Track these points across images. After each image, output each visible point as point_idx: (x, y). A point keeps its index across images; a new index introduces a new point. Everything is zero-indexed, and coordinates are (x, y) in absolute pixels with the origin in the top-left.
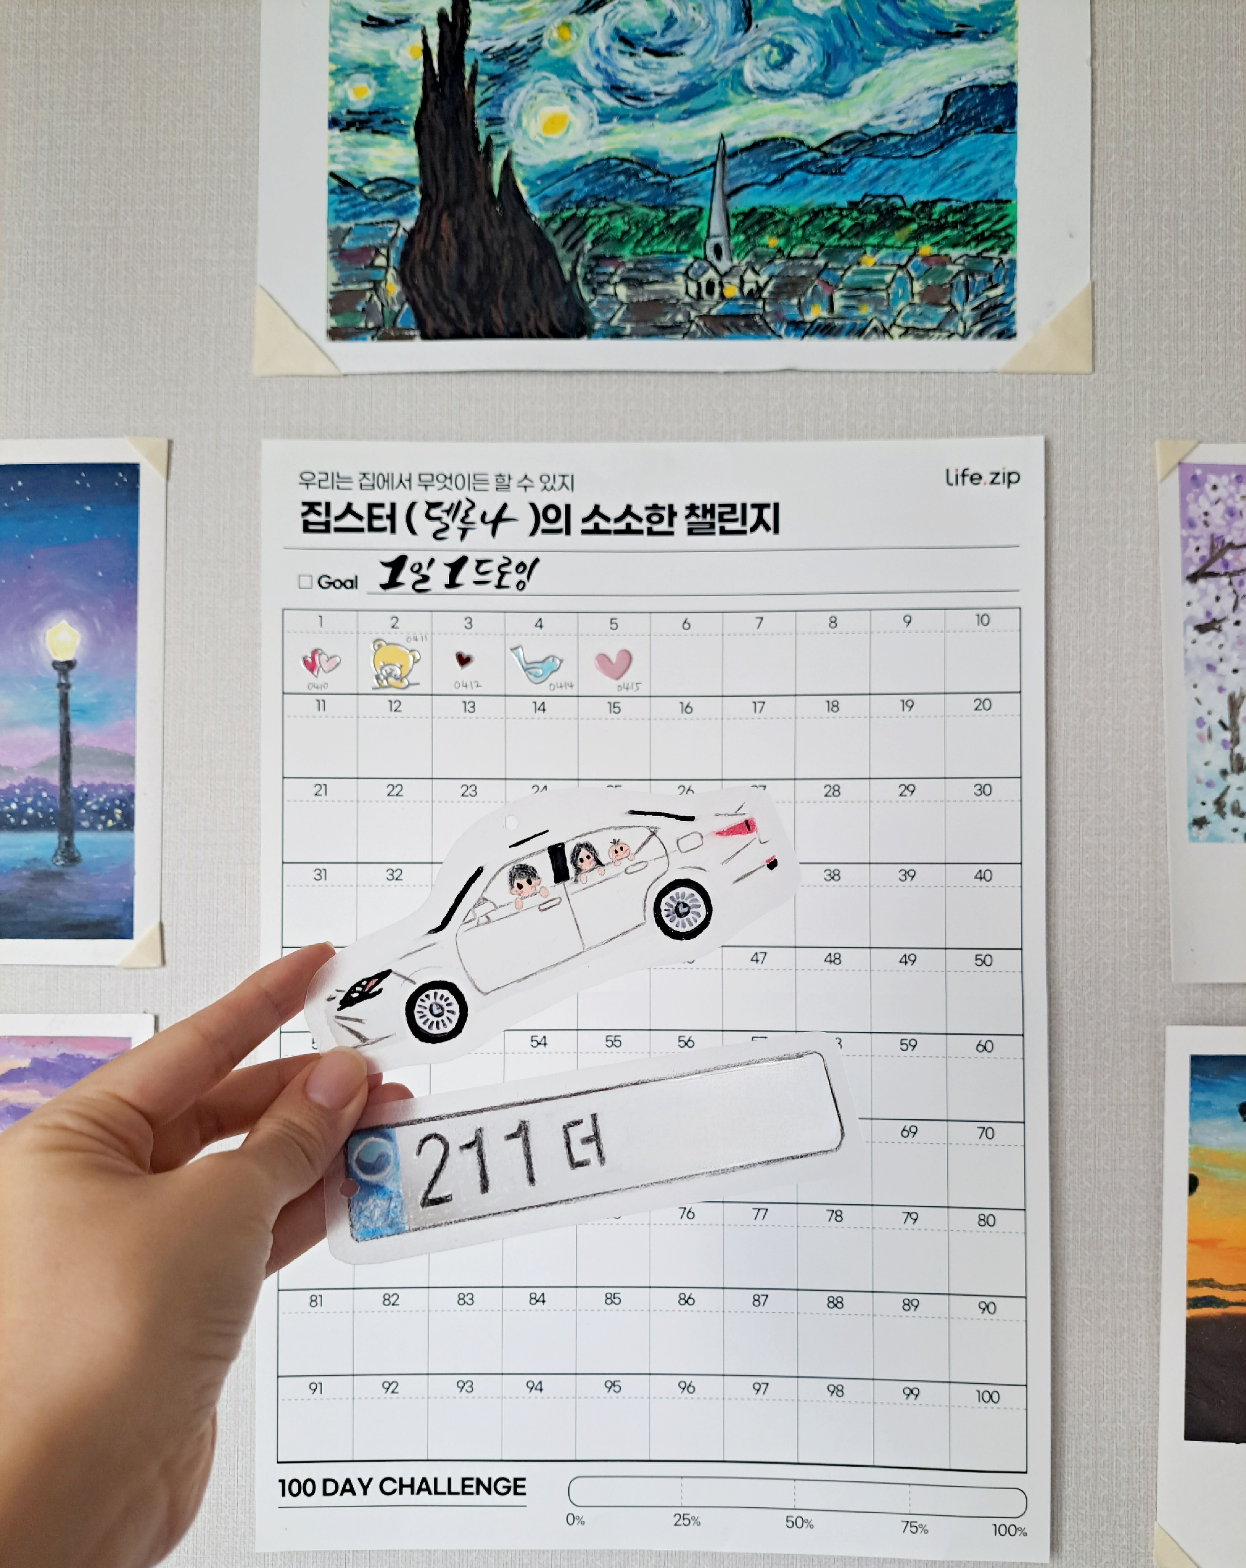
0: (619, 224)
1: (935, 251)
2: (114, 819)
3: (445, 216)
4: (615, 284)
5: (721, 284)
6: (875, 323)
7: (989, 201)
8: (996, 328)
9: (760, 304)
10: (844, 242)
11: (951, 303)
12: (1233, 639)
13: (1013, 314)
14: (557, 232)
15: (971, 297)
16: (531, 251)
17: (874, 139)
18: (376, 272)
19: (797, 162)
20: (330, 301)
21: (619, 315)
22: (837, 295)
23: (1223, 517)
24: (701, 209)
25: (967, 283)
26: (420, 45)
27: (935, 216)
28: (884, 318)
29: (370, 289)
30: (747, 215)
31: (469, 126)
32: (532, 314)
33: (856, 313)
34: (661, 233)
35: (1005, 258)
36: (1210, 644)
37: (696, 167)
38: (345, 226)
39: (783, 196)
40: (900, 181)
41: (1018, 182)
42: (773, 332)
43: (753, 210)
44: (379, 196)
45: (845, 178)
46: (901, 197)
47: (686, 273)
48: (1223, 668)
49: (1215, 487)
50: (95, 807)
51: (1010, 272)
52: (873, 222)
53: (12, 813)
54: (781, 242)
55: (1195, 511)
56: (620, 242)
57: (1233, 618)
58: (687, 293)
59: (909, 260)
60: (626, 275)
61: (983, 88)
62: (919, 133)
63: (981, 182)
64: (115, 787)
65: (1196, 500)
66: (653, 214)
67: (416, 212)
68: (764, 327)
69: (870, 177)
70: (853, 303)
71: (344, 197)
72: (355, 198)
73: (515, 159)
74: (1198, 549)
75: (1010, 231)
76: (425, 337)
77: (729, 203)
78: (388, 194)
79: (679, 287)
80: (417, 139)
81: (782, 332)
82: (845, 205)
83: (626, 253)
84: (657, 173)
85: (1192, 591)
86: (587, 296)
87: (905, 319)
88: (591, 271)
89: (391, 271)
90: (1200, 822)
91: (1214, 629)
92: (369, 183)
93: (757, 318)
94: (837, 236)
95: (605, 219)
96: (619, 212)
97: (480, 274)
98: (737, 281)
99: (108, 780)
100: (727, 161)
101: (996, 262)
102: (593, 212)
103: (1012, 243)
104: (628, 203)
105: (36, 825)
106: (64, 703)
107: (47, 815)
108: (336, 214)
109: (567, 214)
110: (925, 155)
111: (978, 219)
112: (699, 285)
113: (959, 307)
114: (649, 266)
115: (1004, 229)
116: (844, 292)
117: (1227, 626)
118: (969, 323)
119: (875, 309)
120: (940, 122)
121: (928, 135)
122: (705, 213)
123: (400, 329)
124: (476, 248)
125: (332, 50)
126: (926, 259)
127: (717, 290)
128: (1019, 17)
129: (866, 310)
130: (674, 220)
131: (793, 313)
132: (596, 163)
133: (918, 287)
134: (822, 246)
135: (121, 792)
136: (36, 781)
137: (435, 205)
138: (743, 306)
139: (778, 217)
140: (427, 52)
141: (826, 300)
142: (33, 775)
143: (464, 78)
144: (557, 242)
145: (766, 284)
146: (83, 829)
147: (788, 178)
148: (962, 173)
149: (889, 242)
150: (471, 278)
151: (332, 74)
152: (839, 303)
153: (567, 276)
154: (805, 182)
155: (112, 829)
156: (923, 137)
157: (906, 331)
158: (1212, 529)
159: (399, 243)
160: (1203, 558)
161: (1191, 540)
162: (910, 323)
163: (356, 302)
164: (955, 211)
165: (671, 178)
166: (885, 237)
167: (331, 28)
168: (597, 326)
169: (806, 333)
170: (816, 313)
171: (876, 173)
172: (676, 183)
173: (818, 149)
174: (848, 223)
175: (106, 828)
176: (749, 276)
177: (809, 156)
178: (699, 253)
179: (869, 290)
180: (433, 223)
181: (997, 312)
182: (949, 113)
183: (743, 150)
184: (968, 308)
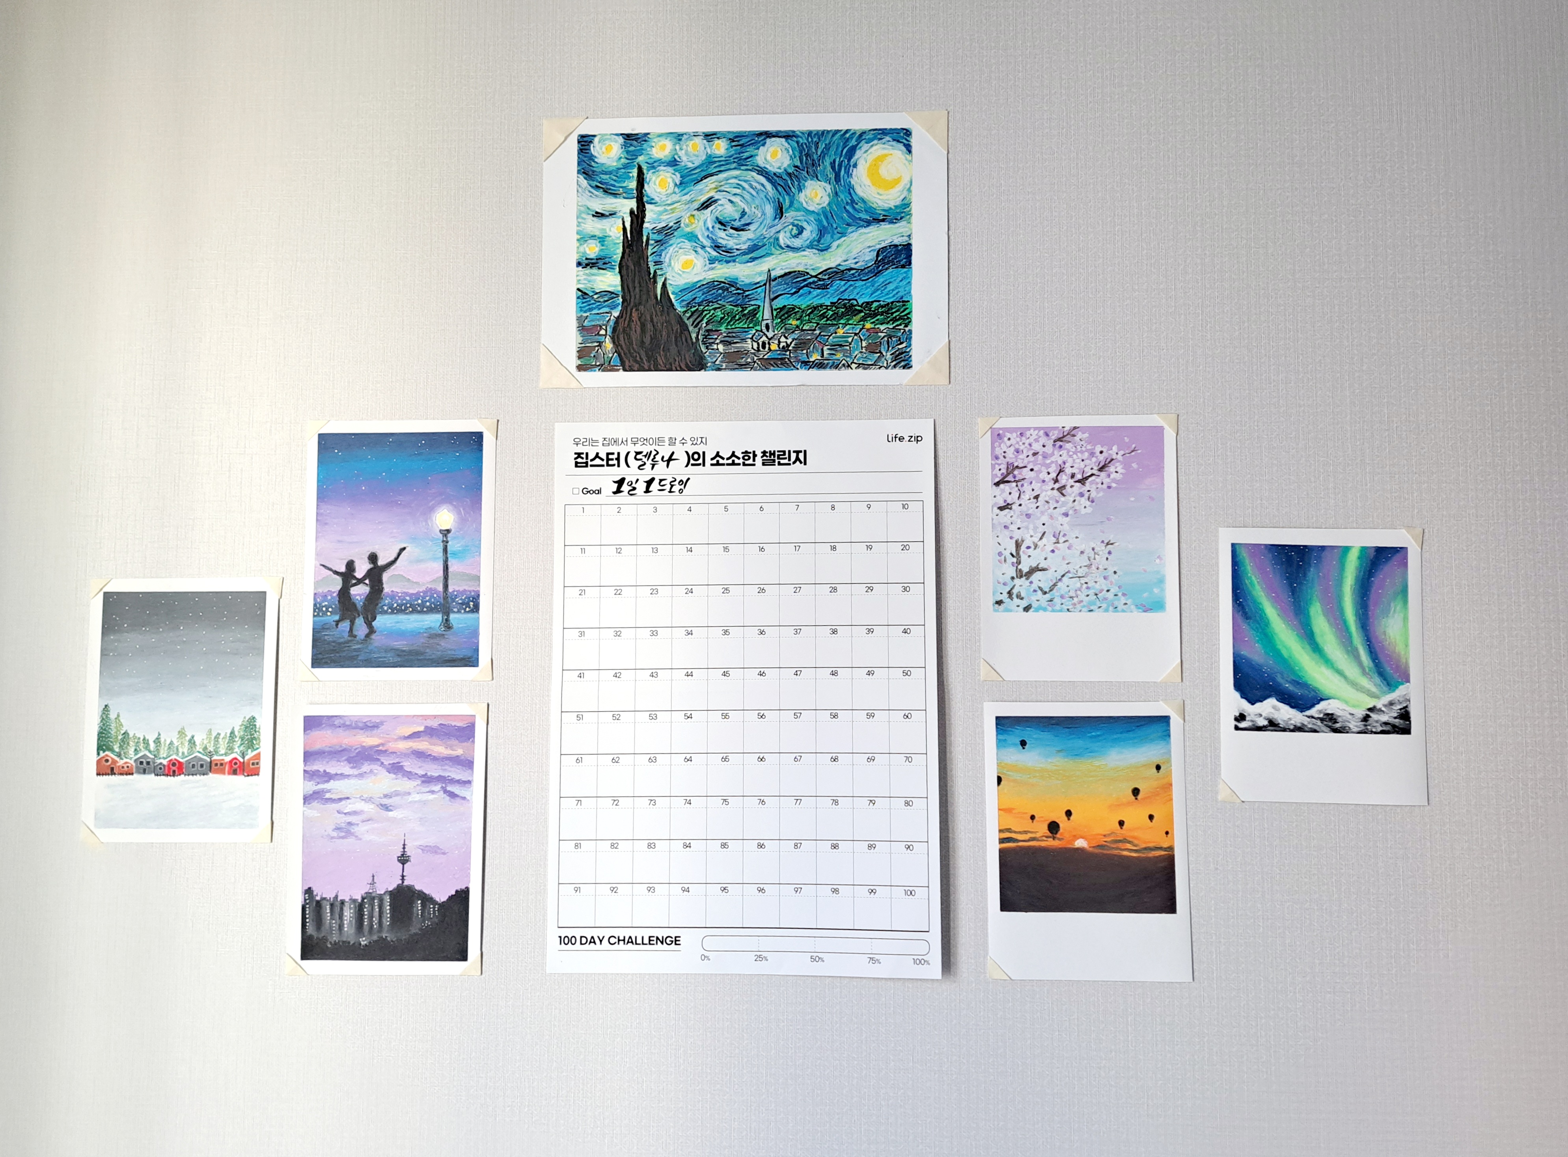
0: (719, 314)
1: (872, 326)
2: (470, 607)
3: (634, 310)
4: (717, 344)
5: (769, 344)
6: (844, 362)
7: (897, 302)
8: (903, 364)
9: (788, 353)
10: (829, 322)
11: (880, 352)
12: (1018, 513)
13: (911, 356)
14: (688, 319)
15: (890, 348)
16: (677, 327)
17: (843, 271)
18: (600, 337)
19: (806, 283)
20: (578, 351)
21: (720, 359)
22: (825, 348)
23: (1013, 454)
24: (759, 306)
25: (888, 341)
26: (622, 226)
27: (873, 309)
28: (848, 359)
29: (597, 346)
30: (782, 309)
31: (645, 265)
32: (677, 359)
33: (835, 357)
34: (740, 318)
35: (907, 329)
36: (1006, 516)
37: (757, 285)
38: (585, 315)
39: (799, 300)
40: (856, 291)
41: (913, 292)
42: (794, 367)
43: (785, 306)
44: (602, 300)
45: (829, 290)
46: (856, 300)
47: (752, 338)
48: (1012, 527)
49: (1009, 439)
50: (460, 602)
51: (909, 336)
52: (843, 312)
53: (419, 605)
54: (798, 322)
55: (999, 451)
56: (720, 322)
57: (1018, 503)
58: (752, 348)
59: (860, 331)
60: (723, 339)
61: (896, 246)
62: (865, 269)
63: (895, 292)
64: (470, 592)
65: (1000, 446)
66: (736, 309)
67: (620, 308)
68: (790, 365)
69: (841, 290)
70: (833, 352)
71: (584, 300)
72: (590, 301)
73: (668, 282)
74: (1000, 470)
75: (909, 316)
76: (625, 370)
77: (773, 303)
78: (606, 299)
79: (749, 345)
80: (620, 272)
81: (799, 367)
82: (829, 304)
83: (723, 328)
84: (738, 289)
85: (997, 490)
86: (704, 350)
87: (857, 360)
88: (706, 338)
89: (608, 337)
90: (999, 603)
91: (1008, 508)
92: (597, 293)
93: (787, 360)
94: (825, 319)
95: (712, 312)
96: (719, 308)
97: (652, 339)
98: (776, 342)
99: (467, 588)
100: (772, 282)
101: (902, 331)
102: (706, 308)
103: (910, 322)
104: (724, 303)
105: (431, 610)
106: (445, 550)
107: (436, 606)
108: (581, 309)
109: (693, 309)
110: (868, 279)
111: (894, 310)
112: (758, 344)
113: (884, 354)
114: (734, 335)
115: (906, 315)
116: (829, 347)
117: (1014, 507)
118: (889, 361)
119: (844, 356)
120: (875, 263)
121: (869, 269)
122: (761, 309)
123: (612, 366)
124: (649, 326)
125: (578, 228)
126: (868, 330)
127: (767, 346)
128: (913, 212)
129: (839, 356)
130: (746, 312)
131: (804, 358)
132: (707, 283)
133: (864, 344)
134: (818, 324)
135: (473, 594)
136: (431, 588)
137: (629, 304)
138: (779, 354)
139: (797, 310)
140: (624, 229)
141: (820, 351)
142: (430, 587)
143: (643, 242)
144: (689, 323)
145: (791, 343)
146: (454, 612)
147: (801, 291)
148: (885, 288)
149: (850, 322)
150: (647, 340)
151: (578, 240)
152: (826, 352)
153: (694, 340)
154: (810, 292)
155: (469, 612)
156: (866, 271)
157: (859, 366)
158: (1007, 459)
159: (612, 323)
160: (1002, 474)
161: (997, 466)
162: (861, 362)
163: (591, 353)
164: (882, 307)
165: (745, 291)
166: (848, 320)
167: (577, 218)
168: (709, 365)
169: (810, 368)
170: (815, 357)
171: (844, 288)
172: (747, 293)
173: (815, 276)
174: (831, 313)
175: (465, 612)
176: (783, 339)
177: (811, 280)
178: (758, 328)
179: (841, 346)
180: (628, 314)
181: (903, 356)
182: (879, 259)
183: (779, 277)
184: (889, 354)
